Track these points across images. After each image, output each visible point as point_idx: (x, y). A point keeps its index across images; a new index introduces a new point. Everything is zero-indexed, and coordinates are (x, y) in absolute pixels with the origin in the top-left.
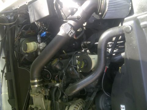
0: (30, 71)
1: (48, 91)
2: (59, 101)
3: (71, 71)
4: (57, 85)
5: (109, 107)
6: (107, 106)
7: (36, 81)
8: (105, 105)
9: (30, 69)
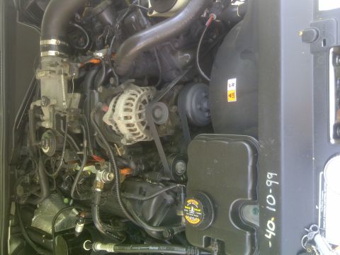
0: (40, 31)
1: (77, 67)
2: (99, 89)
3: (134, 21)
4: (98, 54)
5: (207, 114)
6: (200, 109)
7: (53, 42)
8: (199, 107)
9: (40, 27)
